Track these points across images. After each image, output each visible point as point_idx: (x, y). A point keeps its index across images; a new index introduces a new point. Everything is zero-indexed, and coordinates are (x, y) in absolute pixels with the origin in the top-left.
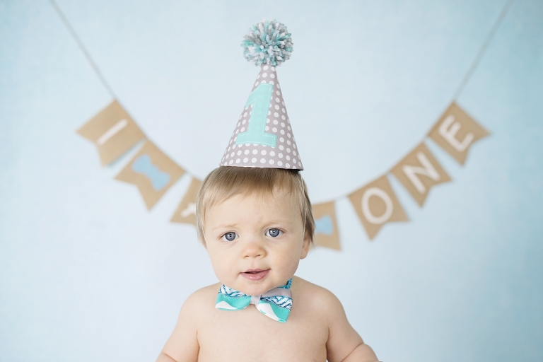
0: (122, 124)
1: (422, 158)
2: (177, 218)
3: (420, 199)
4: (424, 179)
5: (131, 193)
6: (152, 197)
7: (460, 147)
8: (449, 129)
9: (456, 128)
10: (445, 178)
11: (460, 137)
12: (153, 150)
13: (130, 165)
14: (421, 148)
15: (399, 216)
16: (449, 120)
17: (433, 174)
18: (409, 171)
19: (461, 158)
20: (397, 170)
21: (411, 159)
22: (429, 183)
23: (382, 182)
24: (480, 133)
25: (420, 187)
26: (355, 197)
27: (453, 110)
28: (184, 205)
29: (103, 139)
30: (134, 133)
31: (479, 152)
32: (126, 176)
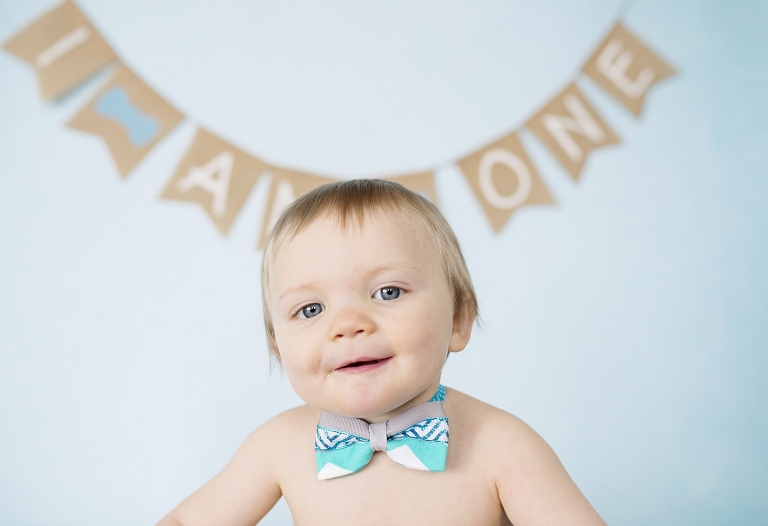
0: (78, 36)
1: (573, 105)
2: (171, 193)
3: (575, 170)
4: (579, 138)
5: (93, 150)
6: (128, 156)
7: (633, 89)
8: (614, 61)
9: (625, 62)
10: (611, 139)
11: (632, 74)
12: (130, 78)
13: (93, 103)
14: (572, 89)
15: (541, 196)
16: (612, 49)
17: (592, 131)
18: (554, 125)
19: (636, 107)
20: (535, 123)
21: (556, 106)
22: (587, 145)
23: (510, 142)
24: (663, 72)
25: (572, 149)
26: (468, 164)
27: (618, 33)
28: (182, 170)
29: (47, 58)
31: (663, 99)
32: (84, 123)
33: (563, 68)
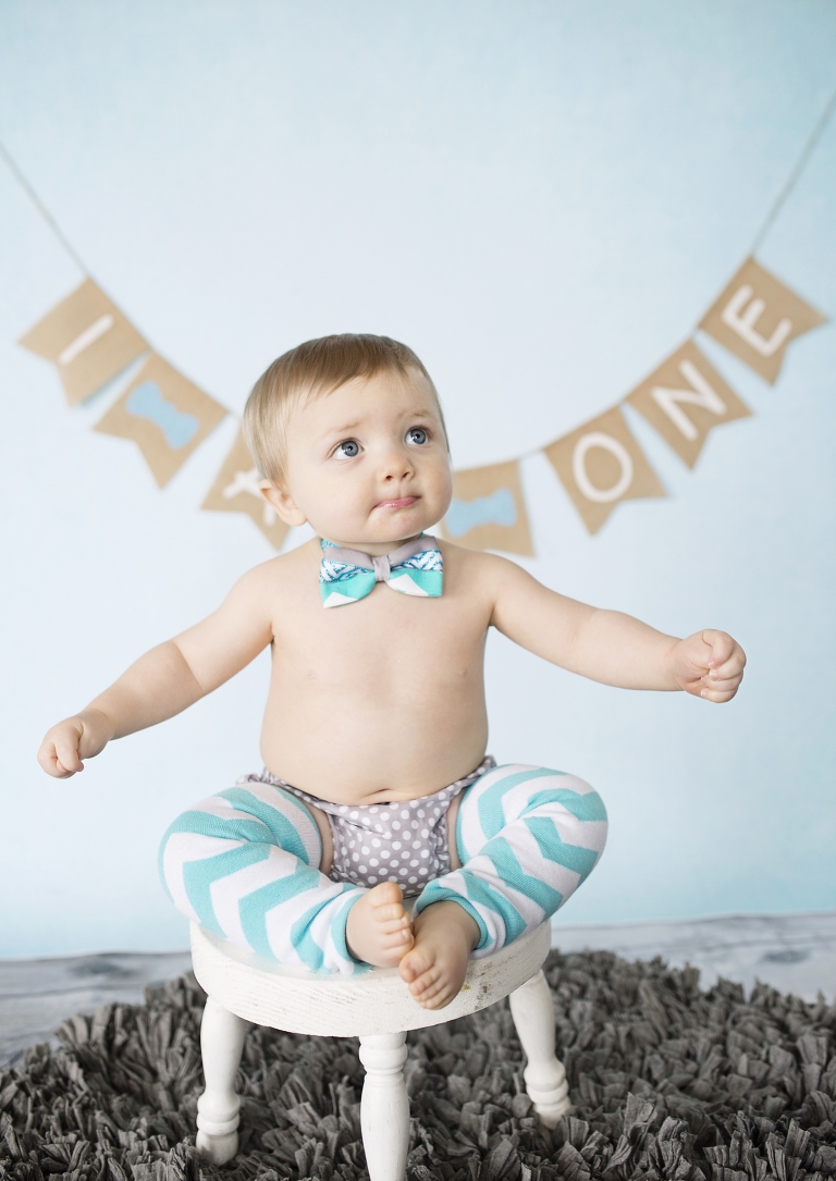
0: (104, 324)
1: (688, 370)
2: (215, 501)
3: (689, 453)
4: (695, 412)
5: (126, 455)
6: (165, 461)
7: (767, 348)
8: (741, 313)
9: (757, 308)
10: (737, 410)
11: (764, 328)
12: (163, 370)
13: (122, 401)
14: (688, 350)
15: (647, 486)
16: (743, 294)
17: (714, 404)
18: (663, 397)
19: (770, 368)
20: (640, 396)
21: (666, 374)
22: (705, 421)
23: (609, 421)
24: (805, 319)
25: (688, 430)
26: (557, 451)
27: (750, 273)
28: (227, 475)
29: (68, 355)
30: (127, 342)
31: (805, 356)
32: (116, 424)
33: (680, 326)
